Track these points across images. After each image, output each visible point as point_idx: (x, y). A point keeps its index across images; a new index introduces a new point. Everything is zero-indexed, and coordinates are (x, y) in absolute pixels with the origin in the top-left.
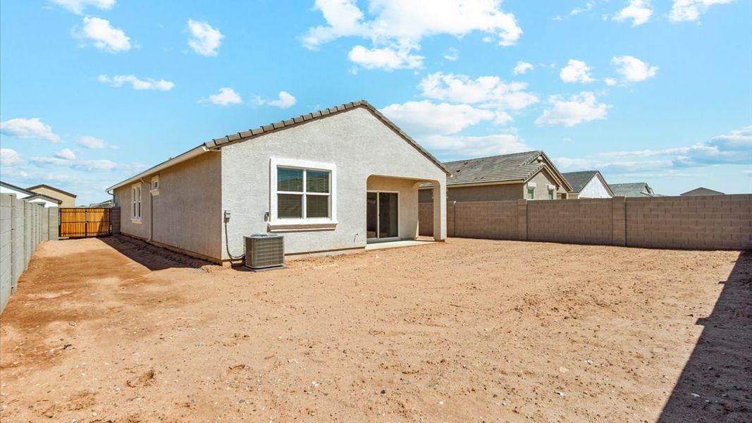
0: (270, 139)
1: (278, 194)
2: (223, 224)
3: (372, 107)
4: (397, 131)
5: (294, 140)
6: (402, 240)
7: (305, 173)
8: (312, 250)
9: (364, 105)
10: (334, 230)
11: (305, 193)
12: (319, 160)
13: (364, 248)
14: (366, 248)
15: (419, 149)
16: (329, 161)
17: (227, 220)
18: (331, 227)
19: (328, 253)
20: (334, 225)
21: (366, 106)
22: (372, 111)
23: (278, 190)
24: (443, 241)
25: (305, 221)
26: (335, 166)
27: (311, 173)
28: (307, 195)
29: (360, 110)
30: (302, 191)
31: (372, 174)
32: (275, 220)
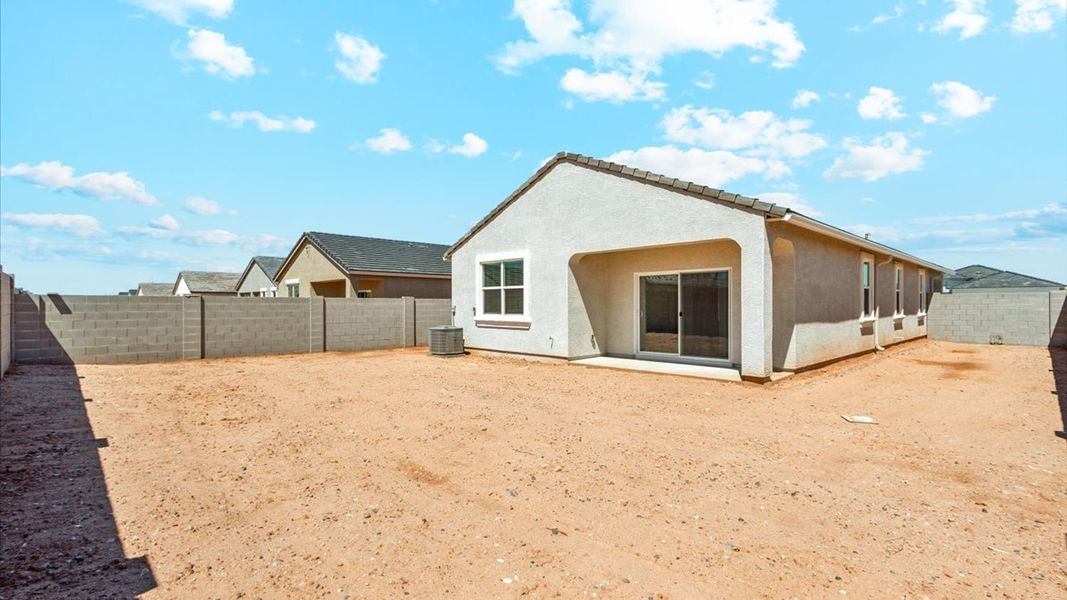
0: (477, 238)
1: (485, 291)
4: (618, 173)
5: (494, 234)
7: (502, 266)
8: (508, 350)
10: (527, 329)
11: (502, 287)
12: (514, 249)
13: (566, 359)
15: (670, 187)
16: (522, 248)
17: (454, 313)
18: (526, 326)
19: (523, 356)
20: (528, 324)
21: (567, 158)
22: (574, 161)
23: (484, 286)
25: (503, 317)
26: (528, 252)
27: (507, 266)
28: (505, 290)
31: (576, 252)
32: (481, 316)
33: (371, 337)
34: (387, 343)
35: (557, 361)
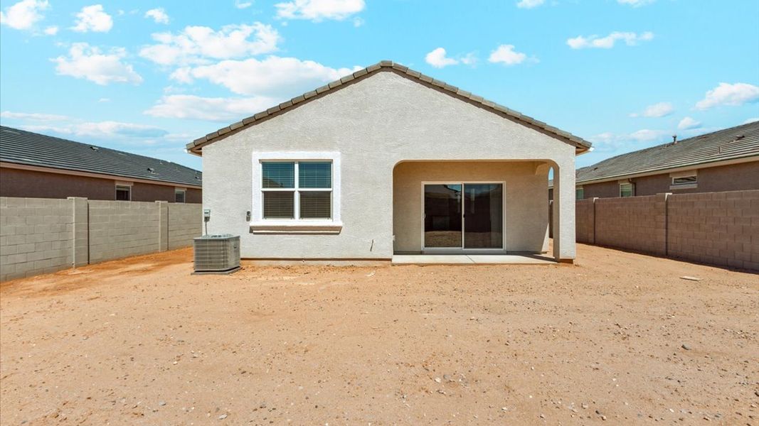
0: (253, 132)
1: (265, 193)
2: (204, 223)
3: (401, 67)
4: (453, 93)
5: (282, 129)
6: (508, 253)
7: (297, 166)
8: (306, 257)
9: (386, 67)
10: (338, 234)
11: (297, 189)
12: (316, 149)
13: (390, 260)
14: (393, 261)
15: (504, 114)
16: (331, 149)
17: (207, 219)
18: (336, 231)
19: (329, 262)
20: (339, 229)
21: (391, 67)
22: (403, 72)
23: (264, 187)
24: (570, 261)
25: (297, 221)
26: (339, 153)
27: (305, 165)
28: (300, 192)
29: (381, 75)
30: (294, 187)
31: (403, 159)
32: (259, 220)
33: (20, 258)
34: (48, 264)
35: (378, 264)
